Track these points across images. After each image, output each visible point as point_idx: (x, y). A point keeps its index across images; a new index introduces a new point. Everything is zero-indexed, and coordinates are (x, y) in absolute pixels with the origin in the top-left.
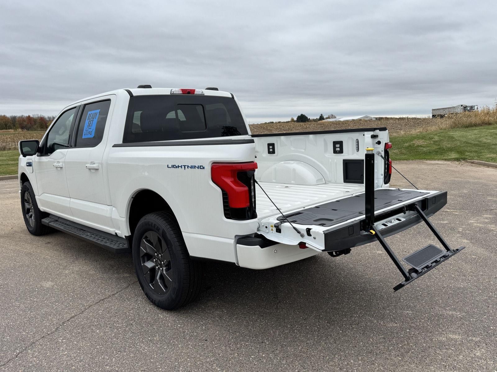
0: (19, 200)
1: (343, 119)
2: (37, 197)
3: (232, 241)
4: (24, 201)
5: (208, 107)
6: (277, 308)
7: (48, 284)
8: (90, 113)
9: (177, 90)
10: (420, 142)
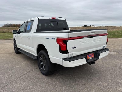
0: (13, 45)
1: (96, 26)
2: (17, 44)
3: (62, 59)
4: (14, 45)
5: (59, 23)
6: (74, 77)
7: (17, 67)
8: (29, 24)
9: (51, 18)
10: (116, 33)
